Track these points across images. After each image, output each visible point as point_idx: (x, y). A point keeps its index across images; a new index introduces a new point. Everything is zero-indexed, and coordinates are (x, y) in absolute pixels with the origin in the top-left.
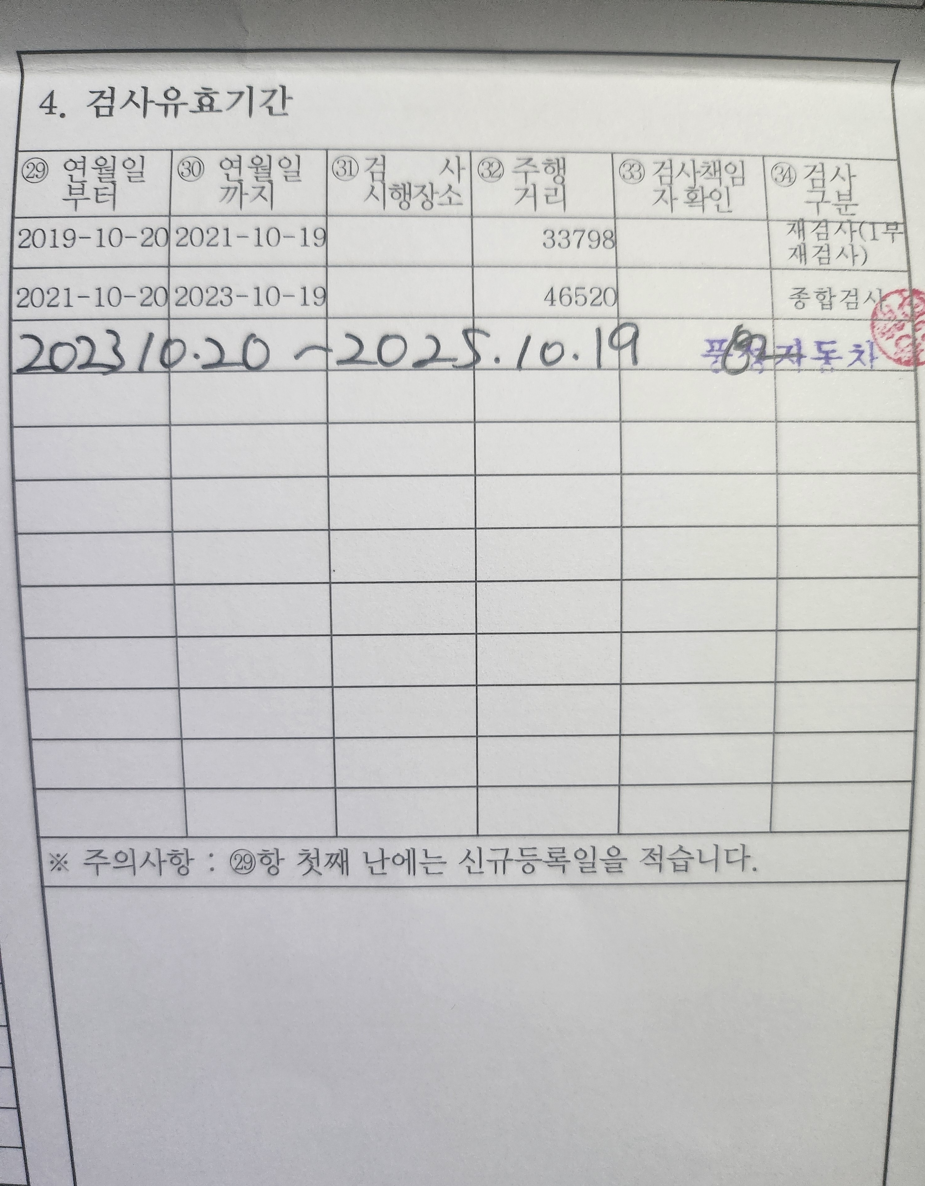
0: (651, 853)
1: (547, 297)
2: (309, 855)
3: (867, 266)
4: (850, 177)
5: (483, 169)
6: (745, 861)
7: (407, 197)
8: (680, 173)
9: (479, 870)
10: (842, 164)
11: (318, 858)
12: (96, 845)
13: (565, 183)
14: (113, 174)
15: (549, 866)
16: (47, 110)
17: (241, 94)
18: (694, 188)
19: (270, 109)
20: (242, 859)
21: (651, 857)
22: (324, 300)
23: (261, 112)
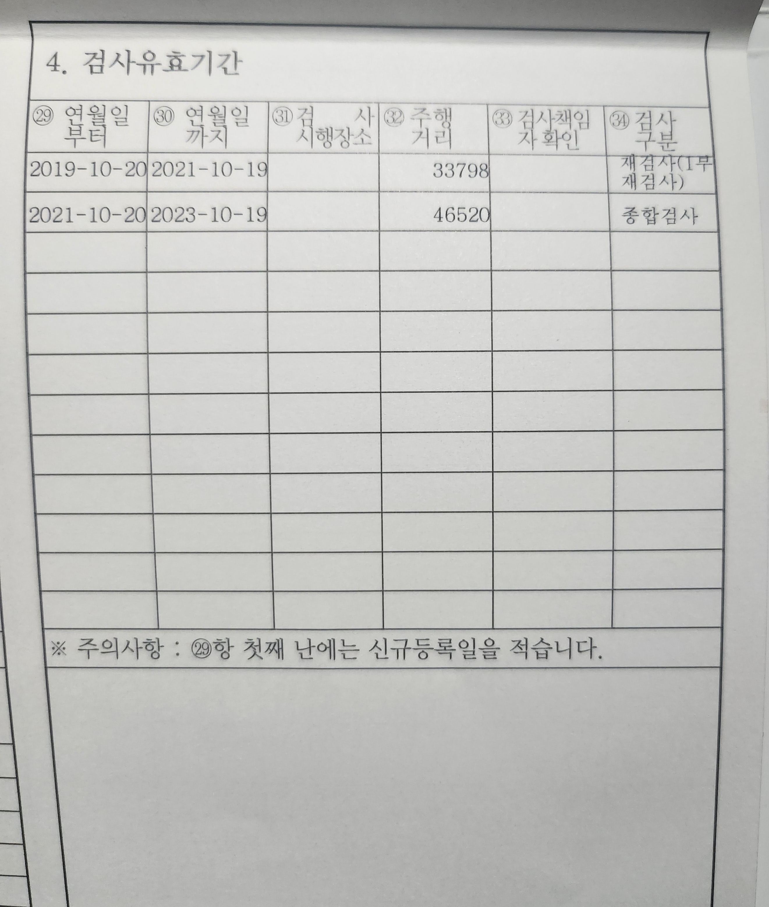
0: (519, 643)
1: (436, 215)
2: (253, 643)
3: (684, 190)
4: (671, 121)
5: (388, 117)
6: (592, 651)
7: (330, 138)
8: (540, 119)
9: (385, 656)
10: (666, 111)
11: (260, 645)
12: (88, 635)
13: (451, 127)
14: (103, 119)
15: (440, 653)
16: (53, 68)
17: (202, 57)
18: (550, 131)
19: (225, 69)
20: (201, 646)
21: (519, 647)
22: (265, 217)
23: (217, 71)
